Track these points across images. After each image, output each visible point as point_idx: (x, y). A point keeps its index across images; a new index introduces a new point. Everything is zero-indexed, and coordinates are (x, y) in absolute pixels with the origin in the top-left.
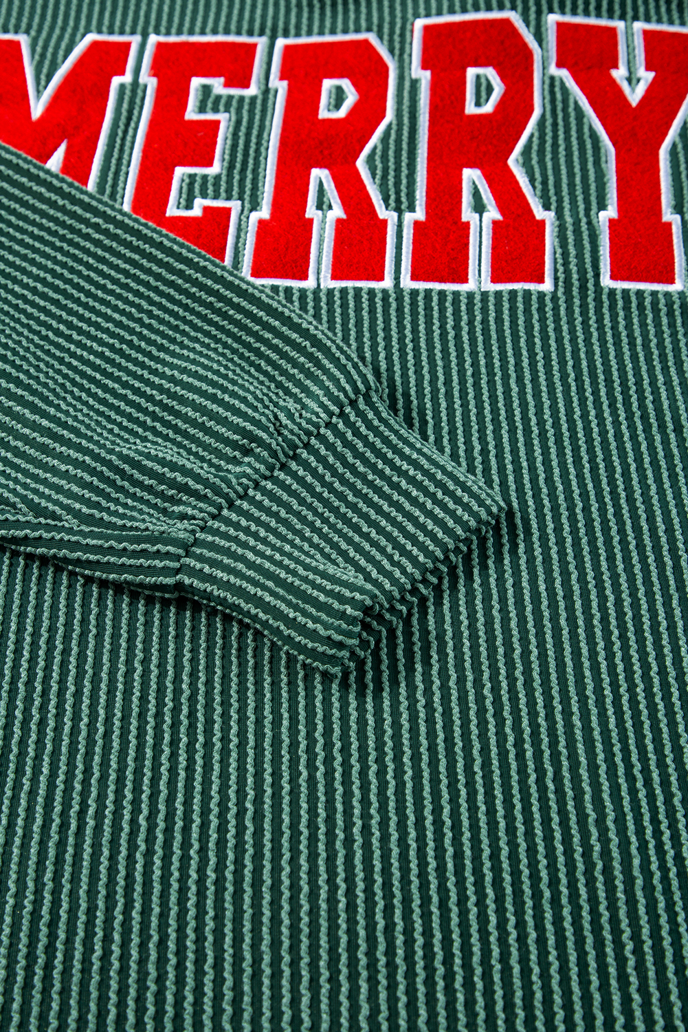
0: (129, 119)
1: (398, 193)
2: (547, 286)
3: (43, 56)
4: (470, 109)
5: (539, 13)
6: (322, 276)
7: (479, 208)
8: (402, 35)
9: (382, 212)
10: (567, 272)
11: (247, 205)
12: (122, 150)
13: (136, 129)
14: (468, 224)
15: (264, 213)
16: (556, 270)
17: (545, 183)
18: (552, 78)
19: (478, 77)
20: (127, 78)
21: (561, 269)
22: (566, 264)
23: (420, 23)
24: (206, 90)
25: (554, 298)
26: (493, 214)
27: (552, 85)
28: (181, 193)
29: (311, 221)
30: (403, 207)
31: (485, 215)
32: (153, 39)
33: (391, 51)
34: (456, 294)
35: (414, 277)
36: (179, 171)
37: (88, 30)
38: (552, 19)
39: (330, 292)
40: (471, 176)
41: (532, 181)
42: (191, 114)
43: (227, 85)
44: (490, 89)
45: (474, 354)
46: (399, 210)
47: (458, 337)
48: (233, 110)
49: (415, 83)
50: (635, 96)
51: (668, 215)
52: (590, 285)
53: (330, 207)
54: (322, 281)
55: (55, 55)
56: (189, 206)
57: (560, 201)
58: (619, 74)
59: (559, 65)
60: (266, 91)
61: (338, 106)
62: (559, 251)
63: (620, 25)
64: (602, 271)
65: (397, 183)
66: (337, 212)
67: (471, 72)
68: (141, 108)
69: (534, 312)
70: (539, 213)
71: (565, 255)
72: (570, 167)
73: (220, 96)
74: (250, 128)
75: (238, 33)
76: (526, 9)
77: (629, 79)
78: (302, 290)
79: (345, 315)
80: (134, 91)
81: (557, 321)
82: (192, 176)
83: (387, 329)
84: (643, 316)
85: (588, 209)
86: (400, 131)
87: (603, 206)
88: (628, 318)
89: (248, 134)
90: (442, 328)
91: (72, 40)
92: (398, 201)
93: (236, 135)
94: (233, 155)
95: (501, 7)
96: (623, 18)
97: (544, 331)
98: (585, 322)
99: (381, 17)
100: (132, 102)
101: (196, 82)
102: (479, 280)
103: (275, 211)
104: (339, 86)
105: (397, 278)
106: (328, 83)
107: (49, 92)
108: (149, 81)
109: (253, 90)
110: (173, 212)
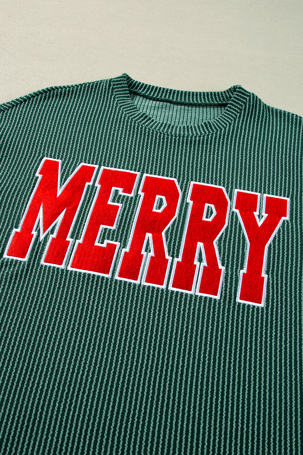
0: (89, 201)
1: (173, 249)
2: (218, 297)
3: (65, 170)
4: (204, 219)
5: (232, 188)
6: (142, 280)
7: (200, 260)
8: (186, 185)
9: (167, 257)
10: (226, 294)
11: (122, 246)
12: (84, 214)
13: (90, 206)
14: (196, 265)
15: (127, 249)
16: (222, 292)
17: (224, 255)
18: (233, 212)
19: (208, 207)
20: (91, 183)
21: (224, 292)
22: (226, 290)
23: (193, 183)
24: (117, 191)
25: (220, 303)
26: (205, 263)
27: (232, 216)
28: (100, 236)
29: (143, 255)
30: (175, 255)
31: (202, 263)
32: (103, 168)
33: (181, 188)
34: (187, 295)
35: (173, 286)
36: (102, 227)
37: (81, 162)
39: (144, 286)
40: (200, 245)
41: (220, 253)
42: (110, 202)
44: (212, 213)
45: (188, 323)
46: (173, 256)
47: (184, 314)
48: (124, 203)
49: (187, 204)
50: (260, 223)
51: (264, 275)
52: (232, 301)
53: (150, 251)
54: (142, 282)
55: (69, 170)
56: (102, 243)
57: (228, 263)
58: (256, 214)
60: (136, 196)
61: (159, 208)
62: (224, 284)
63: (259, 194)
64: (237, 295)
65: (174, 245)
66: (152, 254)
67: (207, 205)
68: (94, 196)
69: (212, 308)
70: (220, 266)
71: (226, 286)
72: (234, 249)
73: (120, 196)
74: (128, 211)
75: (131, 170)
76: (228, 187)
77: (259, 216)
78: (135, 285)
79: (147, 298)
80: (92, 189)
81: (218, 313)
82: (106, 229)
83: (160, 307)
84: (248, 317)
85: (237, 269)
86: (179, 223)
87: (242, 268)
88: (243, 317)
89: (127, 214)
90: (179, 309)
91: (76, 165)
92: (173, 253)
93: (123, 214)
94: (121, 223)
95: (220, 185)
96: (260, 192)
97: (213, 317)
98: (228, 316)
99: (180, 174)
100: (91, 194)
101: (114, 189)
102: (195, 290)
103: (131, 249)
104: (161, 199)
105: (168, 285)
106: (158, 197)
107: (64, 186)
108: (98, 186)
109: (132, 195)
110: (96, 244)
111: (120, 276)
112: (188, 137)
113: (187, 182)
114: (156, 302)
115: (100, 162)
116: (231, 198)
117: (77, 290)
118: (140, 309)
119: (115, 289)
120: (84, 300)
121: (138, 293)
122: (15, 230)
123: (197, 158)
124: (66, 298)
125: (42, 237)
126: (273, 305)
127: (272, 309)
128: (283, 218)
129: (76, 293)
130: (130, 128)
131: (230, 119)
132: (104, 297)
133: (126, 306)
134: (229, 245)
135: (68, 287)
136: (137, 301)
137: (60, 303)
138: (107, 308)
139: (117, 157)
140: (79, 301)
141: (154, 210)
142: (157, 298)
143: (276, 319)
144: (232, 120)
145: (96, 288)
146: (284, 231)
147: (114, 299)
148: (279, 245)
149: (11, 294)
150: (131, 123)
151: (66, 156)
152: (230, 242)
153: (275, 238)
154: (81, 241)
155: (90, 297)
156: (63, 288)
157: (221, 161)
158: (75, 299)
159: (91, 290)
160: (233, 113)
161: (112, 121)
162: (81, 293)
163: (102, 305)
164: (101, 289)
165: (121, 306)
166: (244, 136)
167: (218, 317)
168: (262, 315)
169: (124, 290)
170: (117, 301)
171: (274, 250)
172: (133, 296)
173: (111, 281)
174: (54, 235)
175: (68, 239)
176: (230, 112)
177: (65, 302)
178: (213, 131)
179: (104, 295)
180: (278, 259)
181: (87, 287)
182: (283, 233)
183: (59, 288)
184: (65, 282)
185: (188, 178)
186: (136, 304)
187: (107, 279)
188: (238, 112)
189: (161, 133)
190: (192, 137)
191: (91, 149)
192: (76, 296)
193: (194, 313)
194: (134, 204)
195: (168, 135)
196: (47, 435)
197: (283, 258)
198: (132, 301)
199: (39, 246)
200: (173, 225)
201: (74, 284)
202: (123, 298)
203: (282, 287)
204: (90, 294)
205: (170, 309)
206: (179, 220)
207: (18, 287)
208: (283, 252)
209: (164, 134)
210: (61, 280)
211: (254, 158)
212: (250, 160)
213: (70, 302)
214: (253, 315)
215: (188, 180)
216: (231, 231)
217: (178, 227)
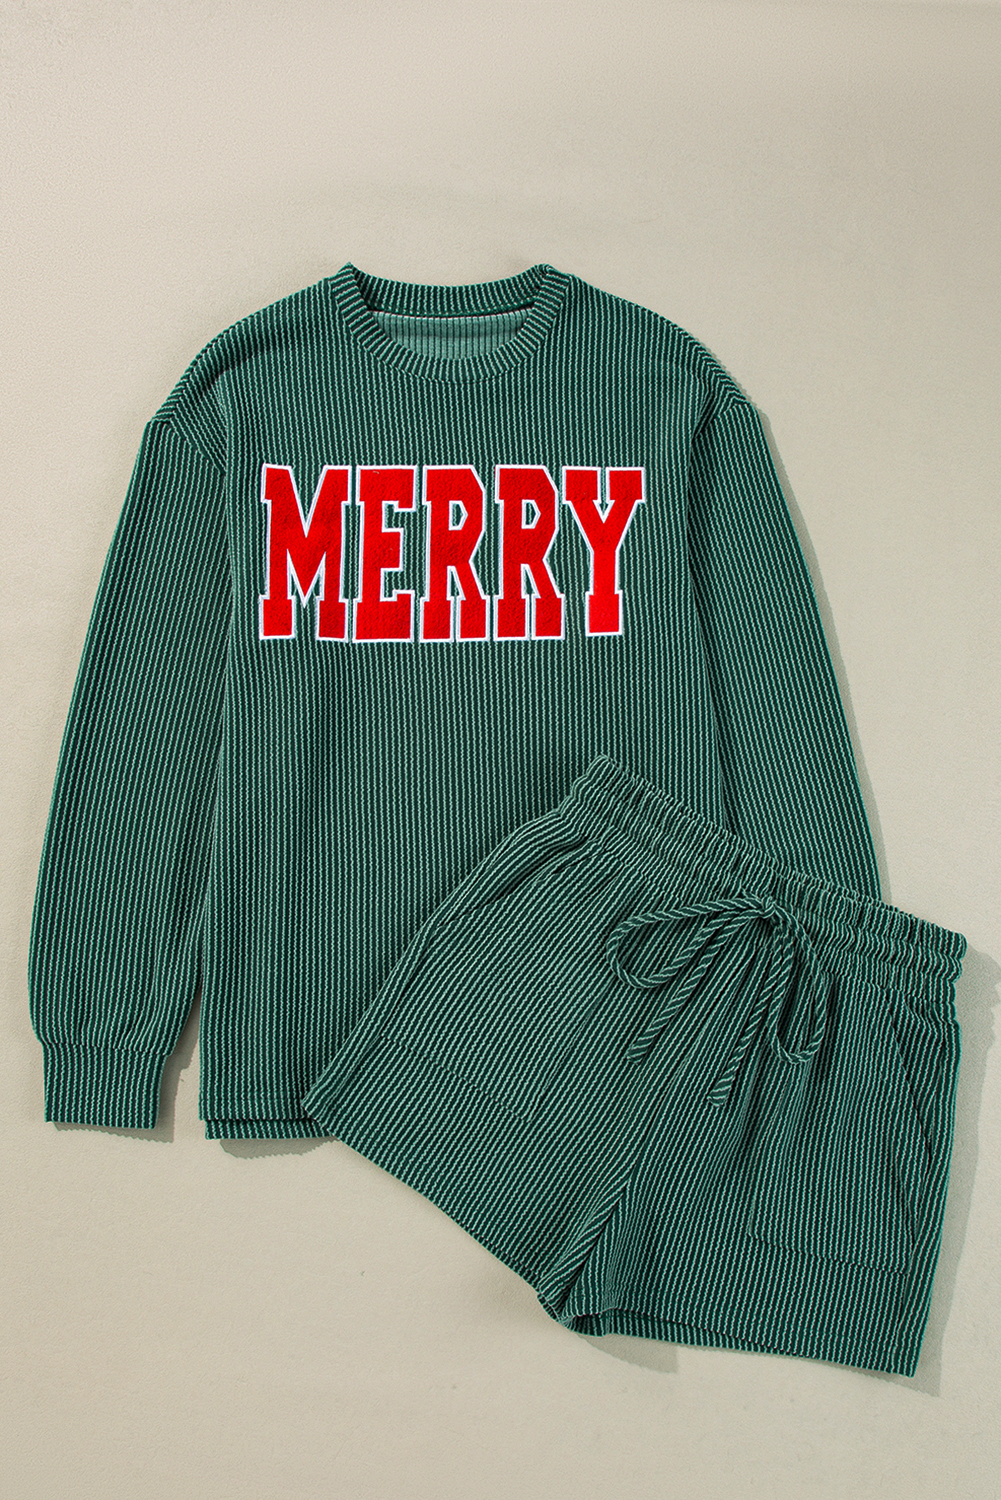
1: (490, 583)
2: (562, 637)
3: (303, 485)
4: (524, 526)
5: (558, 466)
6: (456, 636)
7: (529, 591)
8: (489, 473)
9: (484, 596)
10: (571, 630)
11: (418, 593)
14: (524, 600)
15: (427, 598)
16: (565, 629)
17: (560, 577)
18: (564, 507)
19: (527, 505)
20: (349, 502)
21: (568, 629)
22: (570, 626)
23: (499, 467)
24: (390, 507)
25: (565, 645)
26: (536, 595)
27: (564, 513)
28: (385, 586)
29: (449, 601)
30: (493, 591)
31: (532, 595)
32: (359, 468)
33: (484, 481)
34: (520, 642)
35: (499, 634)
36: (383, 570)
37: (323, 463)
38: (564, 469)
39: (461, 644)
40: (525, 568)
41: (554, 574)
42: (385, 529)
43: (401, 506)
44: (534, 514)
45: (527, 679)
46: (491, 594)
47: (520, 669)
48: (405, 526)
49: (497, 506)
50: (604, 517)
51: (618, 591)
52: (580, 637)
53: (458, 593)
54: (456, 638)
55: (309, 485)
56: (390, 596)
57: (568, 587)
58: (597, 503)
59: (567, 499)
60: (421, 510)
61: (458, 523)
62: (567, 618)
63: (598, 469)
64: (586, 627)
65: (489, 576)
66: (462, 596)
67: (524, 502)
68: (359, 524)
69: (555, 654)
70: (559, 595)
71: (570, 620)
72: (572, 565)
73: (397, 514)
74: (415, 539)
75: (403, 464)
76: (551, 464)
77: (601, 506)
78: (448, 644)
79: (467, 659)
80: (354, 512)
81: (565, 659)
82: (390, 573)
83: (487, 666)
84: (603, 653)
85: (580, 591)
86: (489, 542)
87: (587, 589)
88: (596, 656)
89: (415, 544)
90: (513, 664)
91: (316, 471)
92: (490, 589)
93: (408, 545)
94: (409, 560)
95: (539, 463)
96: (600, 465)
97: (559, 665)
98: (578, 659)
99: (477, 455)
100: (354, 521)
101: (385, 504)
102: (530, 634)
103: (431, 596)
104: (458, 506)
105: (492, 636)
106: (452, 503)
107: (310, 516)
108: (361, 504)
109: (413, 509)
110: (383, 599)
111: (426, 637)
112: (478, 382)
113: (490, 468)
114: (481, 661)
115: (353, 459)
116: (558, 484)
117: (374, 668)
118: (462, 676)
119: (423, 656)
120: (387, 679)
121: (455, 655)
122: (261, 598)
123: (499, 420)
124: (363, 681)
125: (305, 601)
126: (633, 631)
127: (633, 635)
128: (637, 502)
129: (374, 671)
130: (383, 381)
131: (541, 332)
132: (412, 670)
133: (443, 675)
134: (565, 560)
135: (362, 667)
136: (455, 665)
137: (357, 688)
138: (418, 682)
139: (377, 443)
140: (381, 682)
141: (451, 528)
142: (480, 656)
143: (640, 649)
144: (544, 335)
145: (398, 660)
146: (639, 522)
147: (424, 669)
148: (634, 544)
149: (292, 687)
150: (382, 371)
151: (297, 457)
152: (565, 556)
153: (627, 536)
154: (359, 599)
155: (393, 674)
156: (355, 668)
157: (536, 418)
158: (375, 680)
159: (393, 664)
160: (544, 318)
161: (351, 372)
162: (380, 670)
163: (412, 681)
164: (405, 660)
165: (437, 676)
166: (567, 362)
167: (565, 664)
168: (621, 648)
169: (436, 655)
170: (430, 671)
171: (628, 554)
172: (448, 660)
173: (416, 647)
174: (321, 597)
175: (341, 599)
176: (541, 316)
177: (363, 686)
178: (517, 363)
179: (411, 666)
180: (635, 565)
181: (386, 661)
182: (639, 526)
183: (350, 670)
184: (355, 660)
185: (490, 460)
186: (455, 669)
187: (410, 645)
188: (553, 317)
189: (434, 382)
190: (484, 381)
191: (332, 436)
192: (375, 676)
193: (533, 665)
194: (421, 525)
195: (446, 384)
196: (386, 837)
197: (641, 562)
198: (449, 668)
199: (305, 616)
200: (482, 547)
201: (367, 661)
202: (436, 665)
203: (643, 604)
204: (393, 669)
205: (500, 667)
206: (490, 537)
207: (297, 677)
208: (641, 554)
209: (440, 383)
210: (349, 658)
211: (585, 405)
212: (580, 408)
213: (369, 684)
214: (609, 650)
215: (491, 464)
216: (565, 537)
217: (489, 548)
